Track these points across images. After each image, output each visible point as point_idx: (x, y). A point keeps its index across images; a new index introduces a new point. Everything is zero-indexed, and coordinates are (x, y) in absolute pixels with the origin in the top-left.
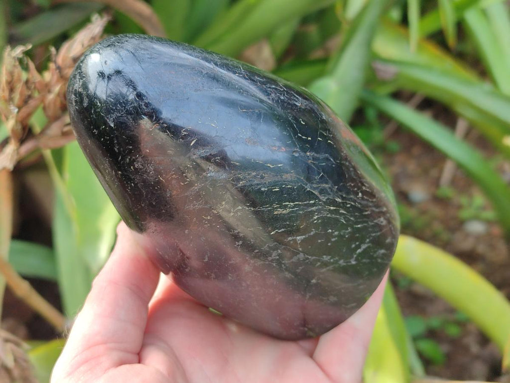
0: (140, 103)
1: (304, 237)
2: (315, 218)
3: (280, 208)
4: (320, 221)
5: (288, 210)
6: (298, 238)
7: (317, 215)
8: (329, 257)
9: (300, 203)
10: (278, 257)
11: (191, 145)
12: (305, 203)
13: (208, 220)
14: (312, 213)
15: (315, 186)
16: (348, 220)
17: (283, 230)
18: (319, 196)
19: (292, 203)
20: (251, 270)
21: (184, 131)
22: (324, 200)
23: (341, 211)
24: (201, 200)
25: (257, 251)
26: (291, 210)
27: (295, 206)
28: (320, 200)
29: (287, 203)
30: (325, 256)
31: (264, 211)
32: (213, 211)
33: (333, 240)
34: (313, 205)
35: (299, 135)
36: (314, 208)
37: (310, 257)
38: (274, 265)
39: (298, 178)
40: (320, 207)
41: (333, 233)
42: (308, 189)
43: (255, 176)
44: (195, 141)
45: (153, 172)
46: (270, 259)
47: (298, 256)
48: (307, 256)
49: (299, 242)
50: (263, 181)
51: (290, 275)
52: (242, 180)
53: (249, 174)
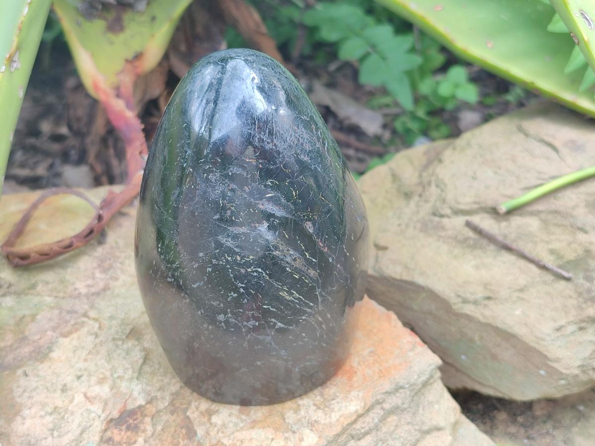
0: (257, 134)
1: (284, 326)
2: (303, 318)
3: (287, 292)
4: (304, 322)
5: (291, 298)
6: (279, 324)
7: (307, 317)
8: (286, 354)
9: (303, 299)
10: (252, 327)
11: (267, 196)
12: (307, 301)
13: (227, 260)
14: (305, 312)
15: (323, 294)
16: (322, 336)
17: (274, 310)
18: (320, 303)
19: (298, 294)
20: (223, 320)
21: (271, 182)
22: (320, 309)
23: (323, 325)
24: (236, 241)
25: (242, 311)
26: (293, 299)
27: (298, 299)
28: (317, 307)
29: (295, 292)
30: (283, 351)
31: (274, 286)
32: (238, 256)
33: (300, 343)
34: (310, 307)
35: (344, 246)
36: (308, 310)
37: (273, 344)
38: (243, 330)
39: (318, 279)
40: (313, 312)
41: (305, 337)
42: (317, 293)
43: (291, 255)
44: (272, 195)
45: (219, 192)
46: (245, 323)
47: (267, 337)
48: (272, 342)
49: (276, 327)
50: (293, 263)
51: (247, 346)
52: (279, 251)
53: (288, 250)
